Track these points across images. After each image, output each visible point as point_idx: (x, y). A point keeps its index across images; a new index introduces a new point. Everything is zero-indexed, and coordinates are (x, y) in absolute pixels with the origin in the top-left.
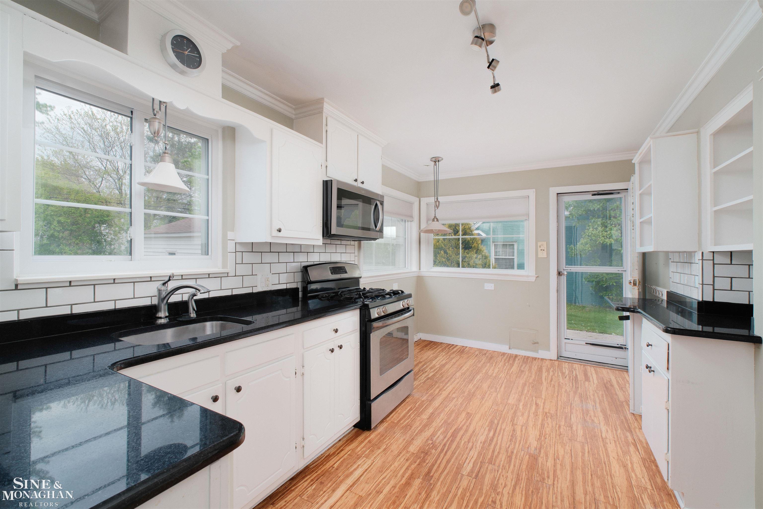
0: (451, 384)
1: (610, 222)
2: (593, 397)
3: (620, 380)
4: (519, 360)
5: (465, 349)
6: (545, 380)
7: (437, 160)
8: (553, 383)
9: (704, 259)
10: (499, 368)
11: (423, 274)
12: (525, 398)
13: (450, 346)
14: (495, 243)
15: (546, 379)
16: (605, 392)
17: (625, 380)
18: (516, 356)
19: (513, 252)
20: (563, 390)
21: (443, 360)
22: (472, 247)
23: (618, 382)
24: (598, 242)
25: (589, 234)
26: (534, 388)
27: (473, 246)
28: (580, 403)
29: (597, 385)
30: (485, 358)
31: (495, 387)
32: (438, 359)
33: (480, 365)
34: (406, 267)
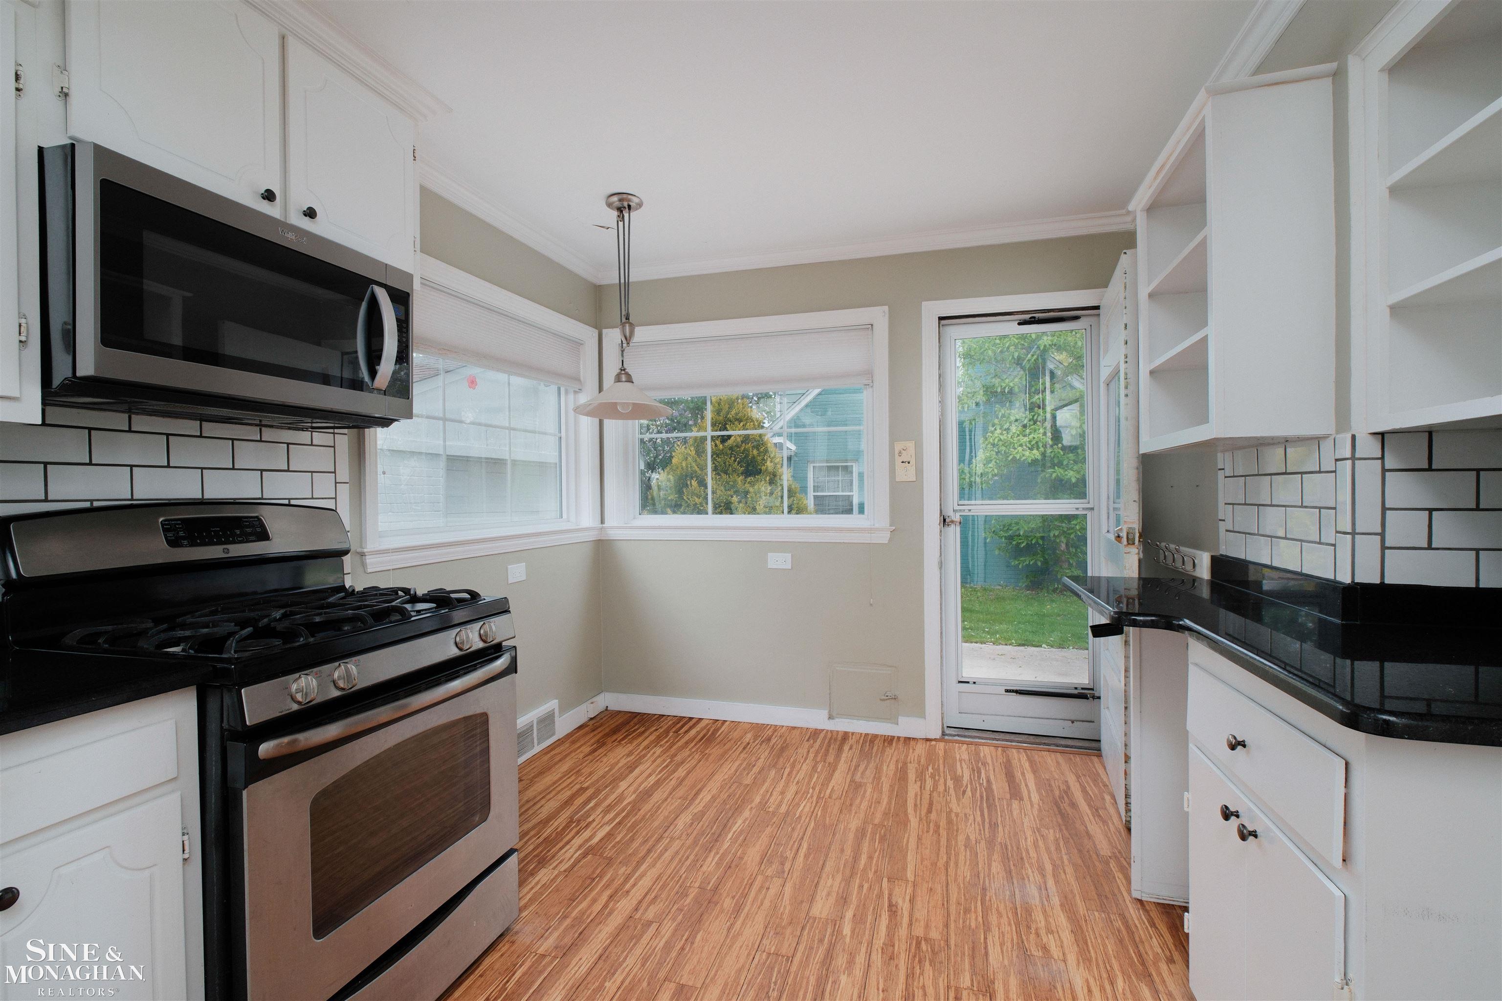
0: (653, 865)
1: (1033, 416)
2: (1035, 855)
3: (1087, 782)
4: (851, 748)
5: (717, 730)
6: (915, 811)
7: (626, 204)
8: (933, 816)
9: (1357, 456)
10: (798, 783)
11: (614, 534)
12: (861, 886)
13: (683, 723)
14: (815, 465)
15: (916, 805)
16: (1061, 830)
17: (1099, 781)
18: (846, 736)
19: (851, 482)
20: (961, 838)
21: (650, 775)
22: (761, 470)
23: (1084, 790)
24: (1011, 457)
25: (994, 440)
26: (886, 845)
27: (763, 468)
28: (1005, 883)
29: (1040, 810)
30: (768, 751)
31: (782, 856)
32: (637, 771)
33: (748, 780)
34: (565, 516)
